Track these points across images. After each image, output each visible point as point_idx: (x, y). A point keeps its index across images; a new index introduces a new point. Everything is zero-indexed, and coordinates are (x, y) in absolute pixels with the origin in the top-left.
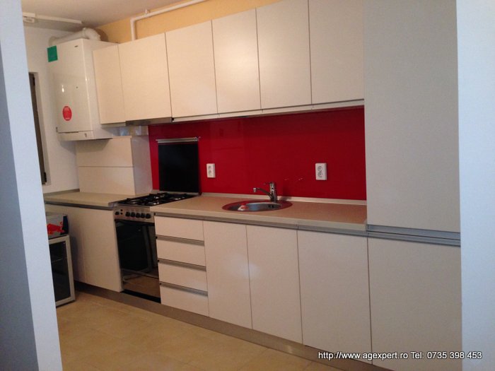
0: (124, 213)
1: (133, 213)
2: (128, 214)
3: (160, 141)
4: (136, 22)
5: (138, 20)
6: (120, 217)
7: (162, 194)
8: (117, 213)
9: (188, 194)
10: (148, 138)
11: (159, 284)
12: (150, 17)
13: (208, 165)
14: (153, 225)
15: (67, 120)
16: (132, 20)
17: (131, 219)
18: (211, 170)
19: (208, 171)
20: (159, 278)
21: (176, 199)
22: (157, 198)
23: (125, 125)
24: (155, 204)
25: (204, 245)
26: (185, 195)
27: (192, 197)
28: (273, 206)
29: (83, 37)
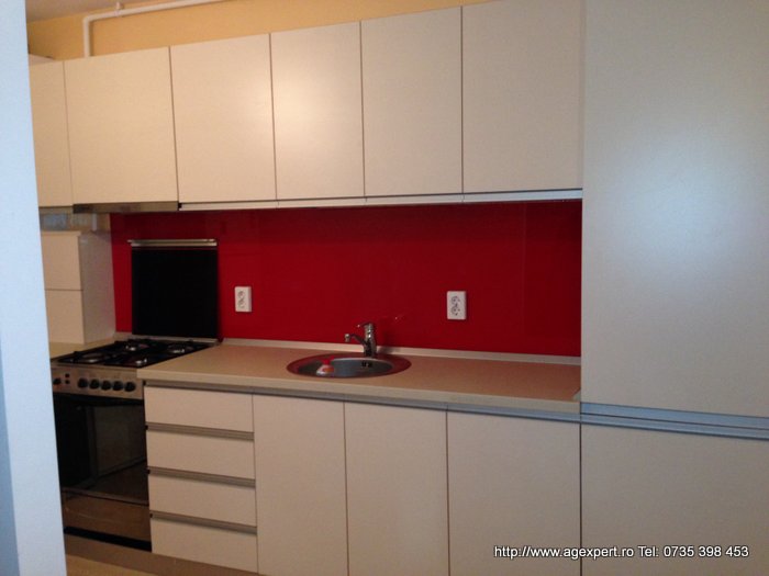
0: (74, 381)
1: (94, 381)
2: (82, 383)
3: (134, 243)
4: (92, 24)
5: (99, 20)
6: (64, 388)
7: (141, 341)
8: (58, 382)
9: (195, 340)
10: (109, 236)
11: (146, 515)
12: (124, 16)
13: (238, 290)
14: (141, 403)
16: (87, 19)
17: (90, 391)
18: (243, 299)
19: (237, 299)
20: (148, 505)
21: (176, 352)
22: (133, 349)
23: (71, 211)
24: (139, 362)
25: (252, 440)
26: (190, 343)
27: (205, 346)
28: (371, 364)
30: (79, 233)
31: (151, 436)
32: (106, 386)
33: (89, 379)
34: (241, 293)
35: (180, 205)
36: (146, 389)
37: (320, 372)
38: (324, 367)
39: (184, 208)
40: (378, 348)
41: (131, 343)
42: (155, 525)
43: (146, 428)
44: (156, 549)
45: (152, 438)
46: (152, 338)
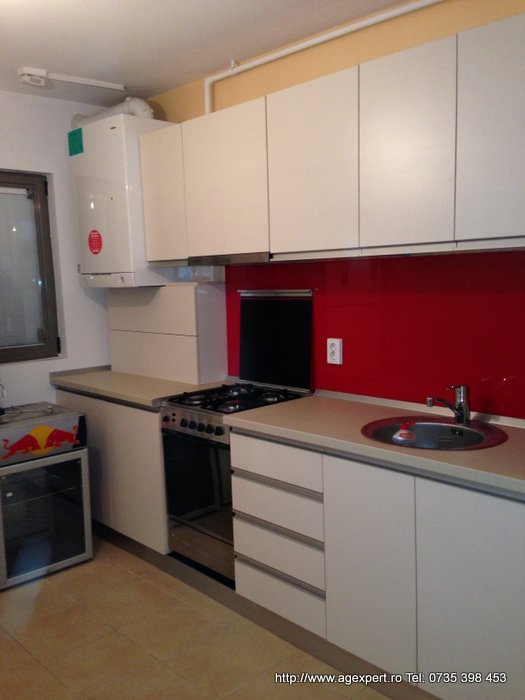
0: (178, 419)
1: (192, 422)
2: (184, 423)
3: (244, 293)
4: (213, 85)
5: (219, 80)
7: (243, 386)
8: (165, 419)
9: (290, 389)
10: (223, 287)
11: (233, 556)
12: (239, 74)
13: (330, 341)
14: (227, 447)
15: (95, 253)
16: (208, 81)
17: (189, 431)
18: (335, 351)
19: (329, 351)
20: (233, 546)
21: (269, 399)
22: (235, 393)
23: (186, 263)
24: (232, 408)
25: (321, 500)
26: (285, 392)
27: (297, 396)
28: (461, 432)
29: (125, 113)
30: (196, 284)
31: (235, 480)
32: (201, 428)
33: (189, 419)
34: (333, 345)
35: (271, 256)
36: (232, 435)
37: (398, 437)
38: (402, 432)
39: (276, 259)
40: (473, 415)
41: (236, 387)
42: (238, 566)
43: (232, 472)
44: (240, 589)
45: (237, 483)
46: (255, 384)
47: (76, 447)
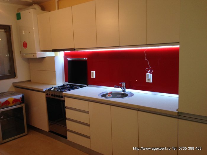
4: (58, 2)
6: (49, 96)
8: (47, 94)
11: (66, 130)
13: (92, 72)
14: (64, 101)
15: (25, 48)
16: (56, 0)
17: (54, 97)
20: (66, 127)
23: (52, 51)
25: (89, 113)
26: (80, 86)
27: (84, 87)
29: (33, 9)
32: (57, 96)
33: (54, 94)
35: (75, 49)
36: (65, 98)
37: (108, 96)
41: (67, 85)
42: (68, 133)
43: (66, 108)
44: (68, 139)
46: (72, 84)
47: (21, 103)
